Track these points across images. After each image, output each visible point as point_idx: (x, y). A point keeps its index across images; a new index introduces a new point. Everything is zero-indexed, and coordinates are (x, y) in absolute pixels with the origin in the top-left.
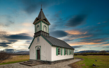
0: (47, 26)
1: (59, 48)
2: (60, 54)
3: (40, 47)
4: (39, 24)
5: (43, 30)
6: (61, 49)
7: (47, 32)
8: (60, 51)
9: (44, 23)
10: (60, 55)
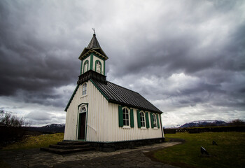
0: (102, 61)
1: (126, 107)
2: (128, 125)
3: (86, 106)
4: (89, 59)
5: (94, 69)
6: (129, 111)
7: (102, 74)
8: (127, 115)
9: (97, 56)
10: (129, 127)
